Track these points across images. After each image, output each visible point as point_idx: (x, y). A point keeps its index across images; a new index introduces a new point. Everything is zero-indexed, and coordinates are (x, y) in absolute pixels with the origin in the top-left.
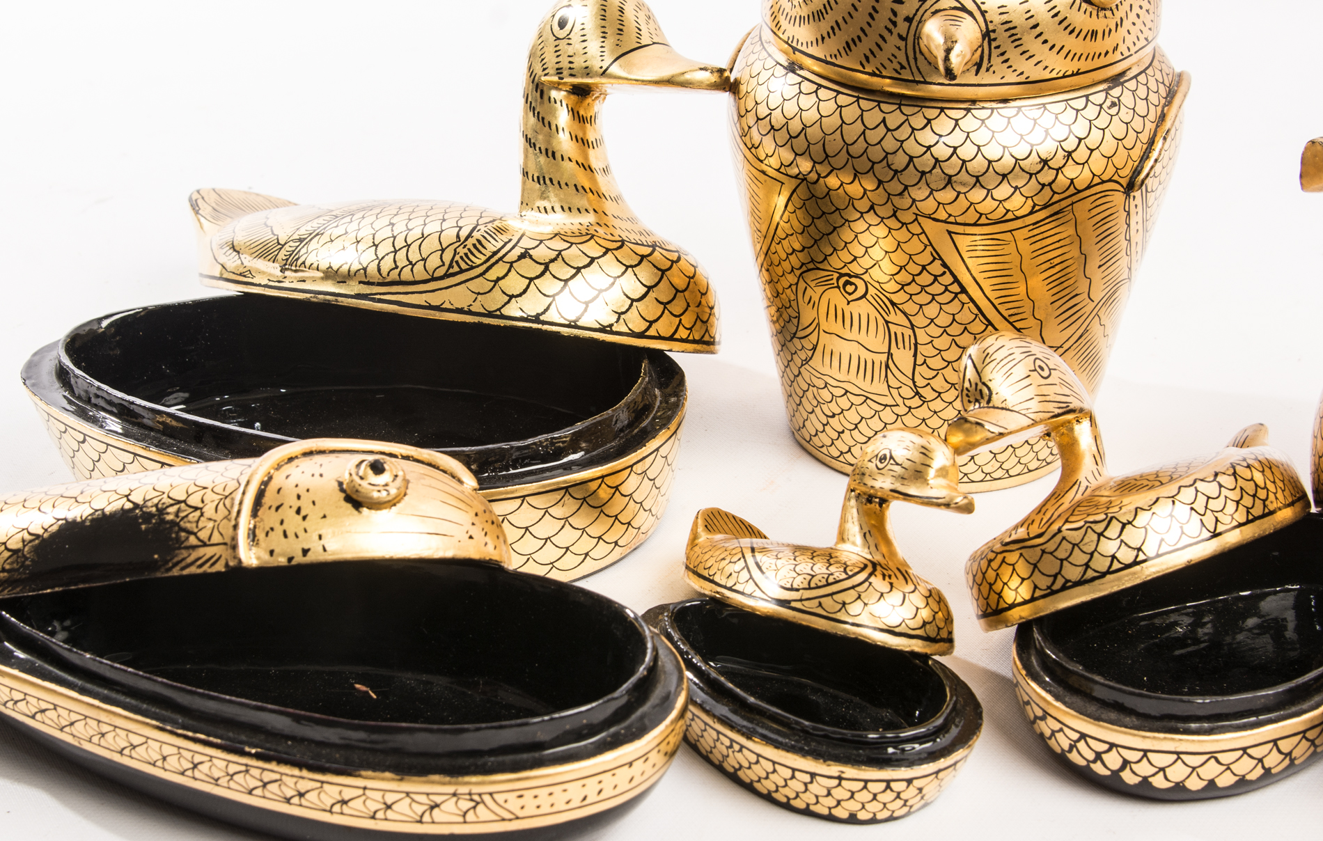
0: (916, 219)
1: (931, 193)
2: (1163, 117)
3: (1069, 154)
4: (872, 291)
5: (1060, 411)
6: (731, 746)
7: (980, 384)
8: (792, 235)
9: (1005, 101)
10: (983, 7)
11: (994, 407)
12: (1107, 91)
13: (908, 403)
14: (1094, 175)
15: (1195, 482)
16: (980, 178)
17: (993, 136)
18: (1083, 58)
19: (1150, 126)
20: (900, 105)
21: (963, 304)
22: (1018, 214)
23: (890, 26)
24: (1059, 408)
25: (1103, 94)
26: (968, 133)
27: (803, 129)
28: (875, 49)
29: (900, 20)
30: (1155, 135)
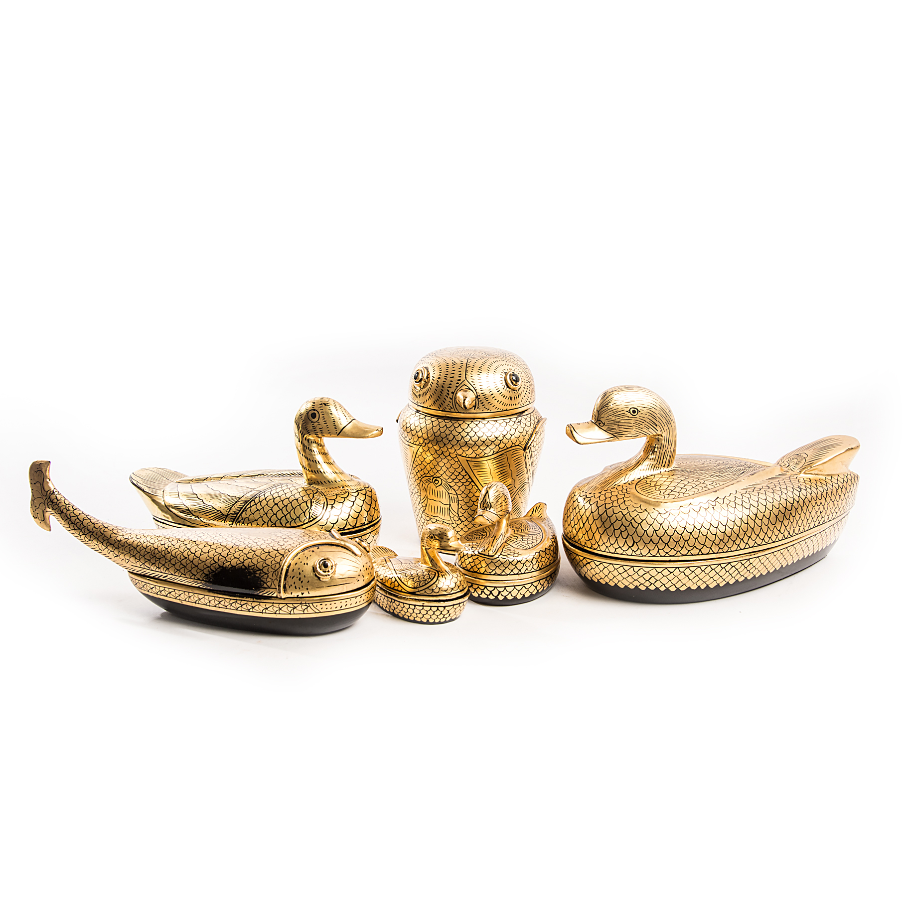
0: (456, 456)
1: (461, 447)
2: (536, 427)
3: (504, 436)
4: (443, 482)
6: (392, 601)
9: (484, 419)
10: (476, 389)
12: (517, 418)
13: (457, 522)
14: (513, 443)
16: (476, 443)
17: (480, 430)
18: (508, 405)
19: (531, 430)
20: (451, 420)
21: (473, 486)
22: (489, 454)
23: (447, 395)
25: (516, 419)
26: (472, 428)
28: (443, 403)
29: (450, 393)
30: (533, 433)
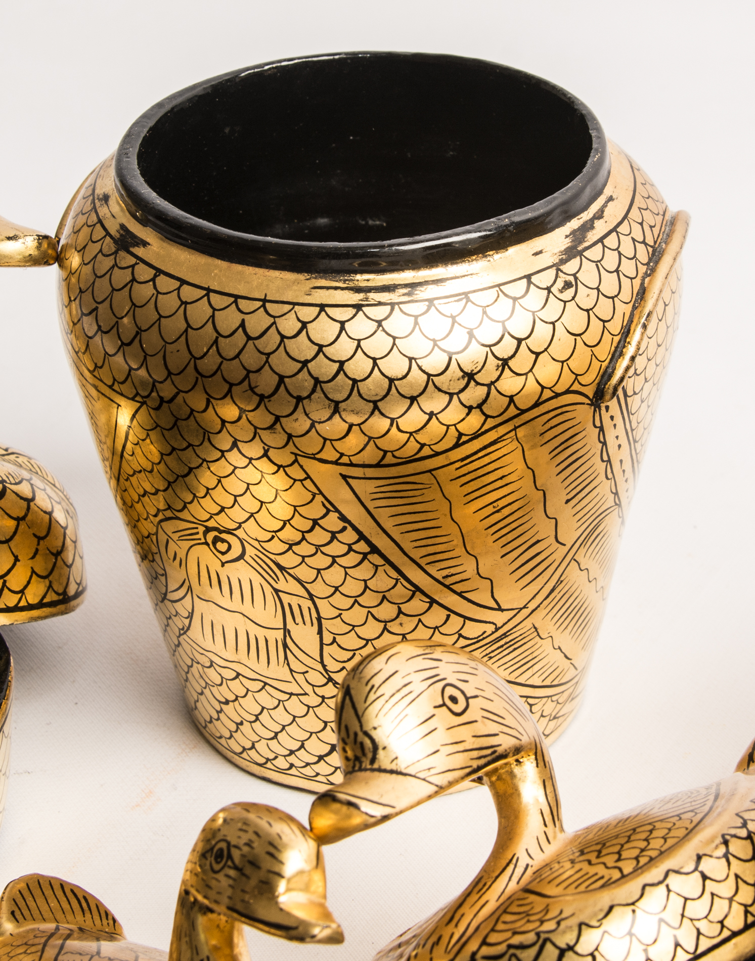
0: (296, 461)
1: (313, 426)
2: (642, 293)
3: (505, 362)
5: (482, 762)
7: (360, 734)
8: (140, 471)
11: (381, 770)
12: (557, 267)
14: (543, 388)
15: (666, 875)
16: (379, 404)
17: (394, 344)
19: (623, 310)
21: (377, 566)
22: (438, 448)
24: (480, 758)
25: (553, 272)
26: (359, 341)
27: (137, 333)
30: (631, 321)
